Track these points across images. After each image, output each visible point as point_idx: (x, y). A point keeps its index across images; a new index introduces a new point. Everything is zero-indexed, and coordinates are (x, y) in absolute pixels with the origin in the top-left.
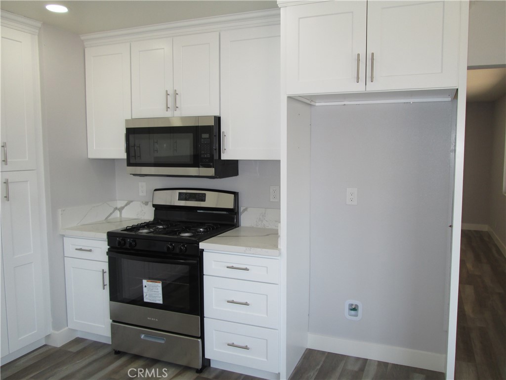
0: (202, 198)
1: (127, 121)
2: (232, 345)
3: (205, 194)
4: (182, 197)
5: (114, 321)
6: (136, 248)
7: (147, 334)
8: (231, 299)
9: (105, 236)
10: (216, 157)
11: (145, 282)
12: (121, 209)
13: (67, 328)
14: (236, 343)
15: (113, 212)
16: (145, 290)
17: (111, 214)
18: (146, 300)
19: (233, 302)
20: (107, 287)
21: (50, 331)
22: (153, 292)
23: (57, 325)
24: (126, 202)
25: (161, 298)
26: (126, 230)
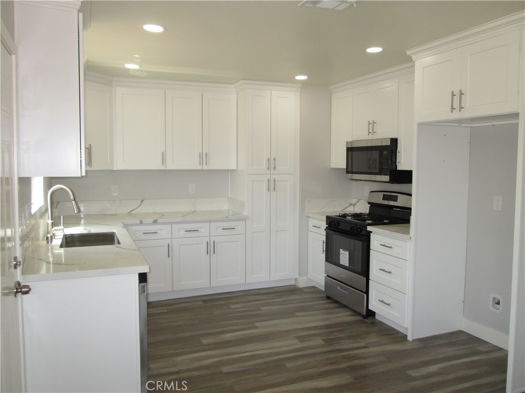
0: (395, 199)
1: (347, 143)
2: (382, 301)
3: (397, 196)
4: (385, 198)
5: (328, 276)
6: (339, 227)
7: (341, 287)
8: (382, 268)
9: (325, 218)
10: (394, 168)
11: (341, 251)
12: (354, 205)
13: (307, 277)
14: (385, 301)
15: (349, 206)
16: (341, 255)
17: (347, 208)
18: (341, 263)
19: (384, 270)
20: (325, 252)
21: (297, 276)
22: (344, 257)
23: (300, 274)
24: (357, 200)
25: (348, 263)
26: (339, 216)
